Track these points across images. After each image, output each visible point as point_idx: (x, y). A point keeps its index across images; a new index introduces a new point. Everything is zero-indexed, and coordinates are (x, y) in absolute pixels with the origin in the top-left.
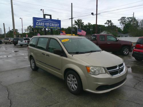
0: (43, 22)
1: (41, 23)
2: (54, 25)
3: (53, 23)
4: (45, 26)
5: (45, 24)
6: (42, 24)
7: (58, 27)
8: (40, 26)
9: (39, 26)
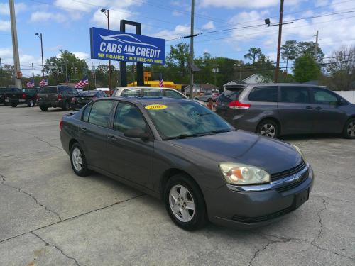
0: (118, 43)
1: (114, 45)
2: (148, 52)
3: (146, 47)
4: (123, 53)
5: (123, 49)
6: (115, 49)
7: (156, 58)
8: (111, 53)
9: (108, 53)
